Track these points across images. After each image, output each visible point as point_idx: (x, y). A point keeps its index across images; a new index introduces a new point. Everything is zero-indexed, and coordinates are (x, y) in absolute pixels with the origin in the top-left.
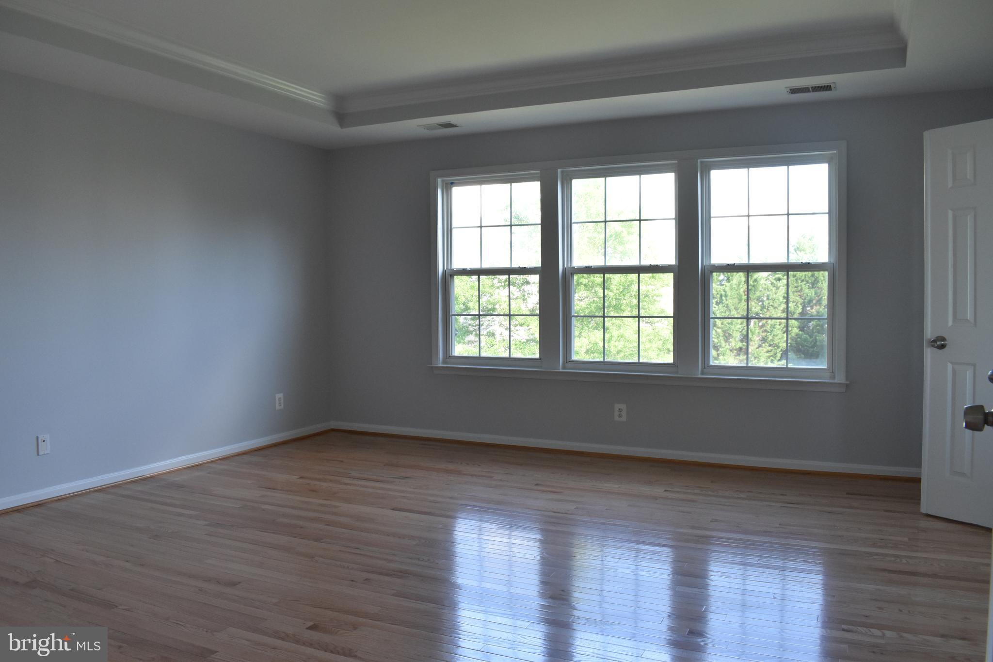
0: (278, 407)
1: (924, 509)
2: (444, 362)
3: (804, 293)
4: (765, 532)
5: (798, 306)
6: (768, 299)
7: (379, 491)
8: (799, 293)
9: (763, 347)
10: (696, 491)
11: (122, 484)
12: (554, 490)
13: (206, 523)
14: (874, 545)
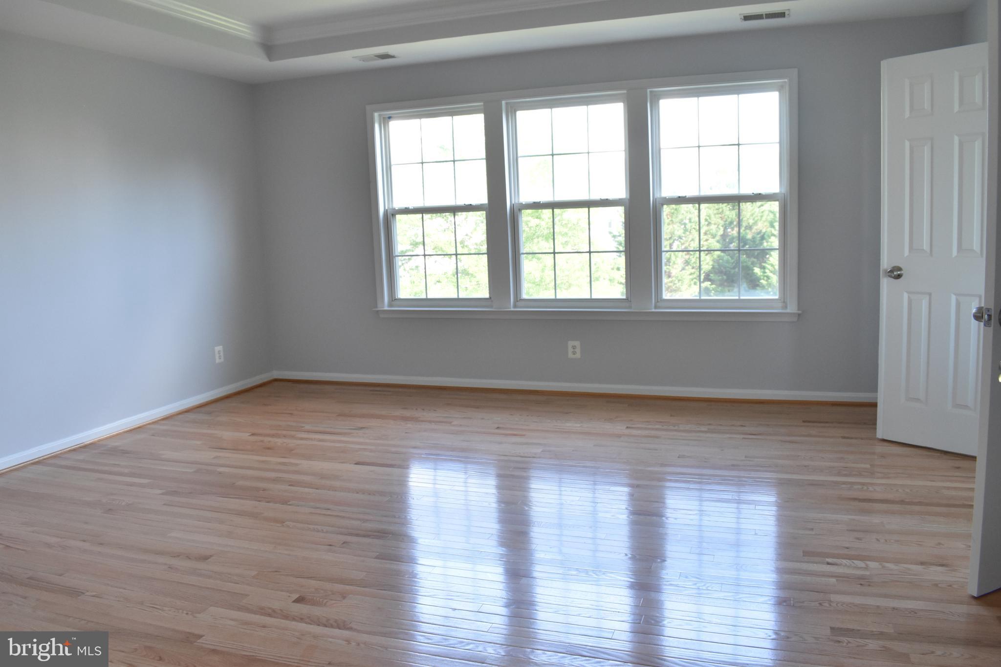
0: (218, 361)
1: (880, 433)
2: (390, 305)
3: (725, 216)
4: (733, 465)
5: (719, 229)
6: (690, 222)
7: (338, 445)
8: (720, 215)
9: (686, 270)
10: (657, 426)
11: (61, 454)
12: (515, 433)
13: (164, 491)
14: (839, 474)
